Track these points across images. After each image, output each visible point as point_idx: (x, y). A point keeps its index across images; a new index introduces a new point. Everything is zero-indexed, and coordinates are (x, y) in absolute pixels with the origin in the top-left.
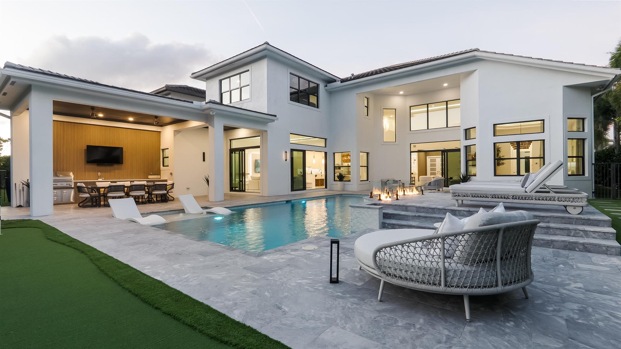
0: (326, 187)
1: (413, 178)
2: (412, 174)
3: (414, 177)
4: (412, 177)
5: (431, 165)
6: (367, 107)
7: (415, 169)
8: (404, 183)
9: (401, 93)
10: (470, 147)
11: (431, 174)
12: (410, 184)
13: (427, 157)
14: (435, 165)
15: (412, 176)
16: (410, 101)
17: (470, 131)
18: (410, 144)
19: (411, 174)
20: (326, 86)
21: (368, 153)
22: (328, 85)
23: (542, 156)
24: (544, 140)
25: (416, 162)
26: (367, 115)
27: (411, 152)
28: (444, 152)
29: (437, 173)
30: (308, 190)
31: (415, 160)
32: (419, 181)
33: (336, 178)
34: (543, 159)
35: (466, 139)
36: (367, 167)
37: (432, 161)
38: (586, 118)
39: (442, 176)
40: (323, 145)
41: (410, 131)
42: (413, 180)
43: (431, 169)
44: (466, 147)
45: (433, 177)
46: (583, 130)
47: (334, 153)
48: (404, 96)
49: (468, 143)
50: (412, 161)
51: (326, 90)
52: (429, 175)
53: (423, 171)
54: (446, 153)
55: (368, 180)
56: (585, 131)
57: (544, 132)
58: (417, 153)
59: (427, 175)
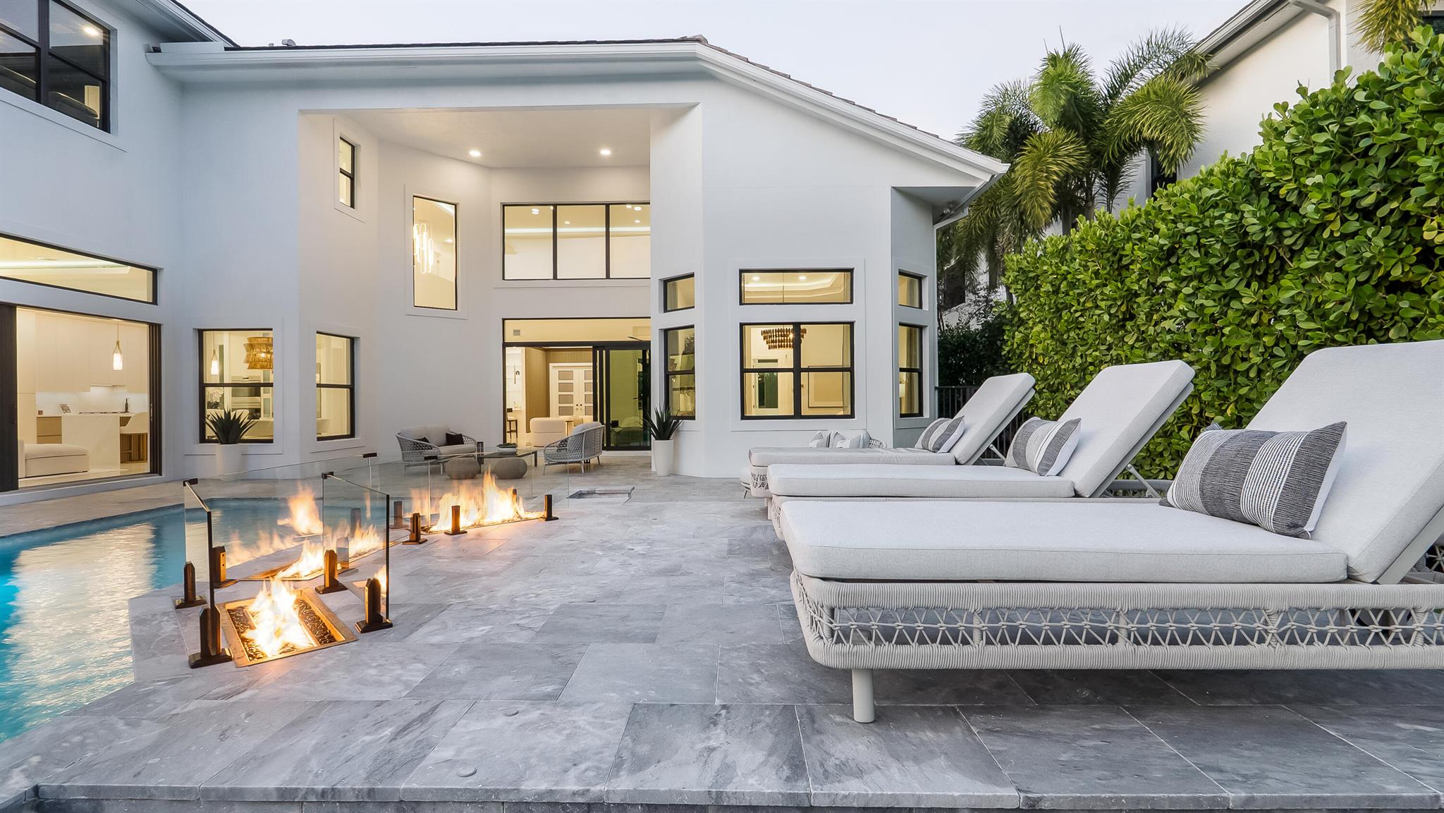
0: (156, 468)
1: (513, 424)
2: (510, 410)
3: (516, 421)
4: (510, 421)
5: (562, 387)
6: (352, 177)
7: (517, 398)
8: (482, 443)
9: (475, 154)
10: (677, 334)
11: (562, 411)
12: (500, 446)
13: (551, 365)
14: (569, 387)
15: (510, 416)
16: (504, 189)
17: (675, 285)
18: (504, 320)
19: (506, 411)
20: (157, 50)
21: (353, 341)
22: (164, 46)
23: (848, 365)
24: (852, 324)
25: (521, 379)
26: (352, 206)
27: (505, 345)
28: (600, 348)
29: (575, 407)
30: (27, 489)
31: (518, 373)
32: (528, 431)
33: (210, 433)
34: (849, 373)
35: (666, 310)
36: (351, 388)
37: (562, 375)
38: (926, 276)
39: (595, 419)
40: (144, 294)
41: (504, 279)
42: (513, 428)
43: (562, 399)
44: (666, 332)
45: (568, 422)
46: (921, 307)
47: (200, 332)
48: (486, 167)
49: (673, 320)
50: (509, 375)
51: (157, 68)
52: (555, 416)
53: (539, 404)
54: (604, 351)
55: (352, 434)
56: (923, 309)
57: (851, 302)
58: (524, 348)
59: (548, 415)
